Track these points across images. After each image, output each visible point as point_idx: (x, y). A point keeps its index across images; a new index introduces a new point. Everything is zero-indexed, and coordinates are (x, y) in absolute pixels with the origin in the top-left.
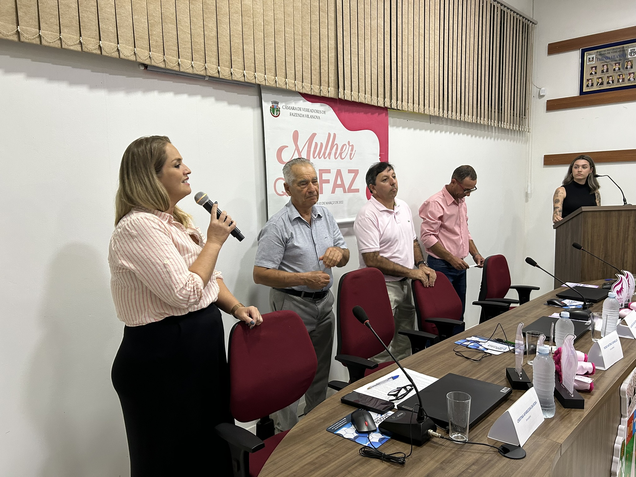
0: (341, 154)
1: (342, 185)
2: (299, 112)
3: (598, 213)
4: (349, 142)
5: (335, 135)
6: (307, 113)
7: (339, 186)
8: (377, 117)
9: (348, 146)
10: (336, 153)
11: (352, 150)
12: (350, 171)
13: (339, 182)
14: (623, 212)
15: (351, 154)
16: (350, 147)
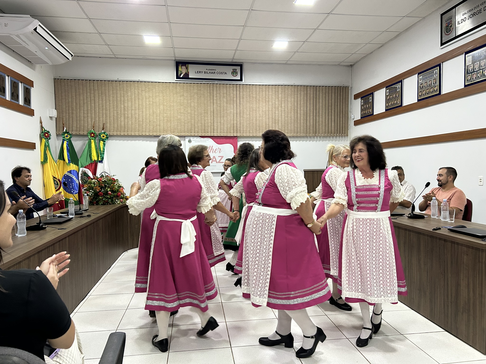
0: (215, 152)
1: (216, 161)
2: (198, 141)
3: (309, 172)
4: (219, 148)
5: (212, 146)
6: (201, 141)
7: (214, 161)
8: (231, 140)
9: (218, 149)
10: (213, 151)
11: (220, 150)
12: (219, 157)
13: (214, 160)
14: (319, 172)
15: (220, 152)
16: (219, 150)
